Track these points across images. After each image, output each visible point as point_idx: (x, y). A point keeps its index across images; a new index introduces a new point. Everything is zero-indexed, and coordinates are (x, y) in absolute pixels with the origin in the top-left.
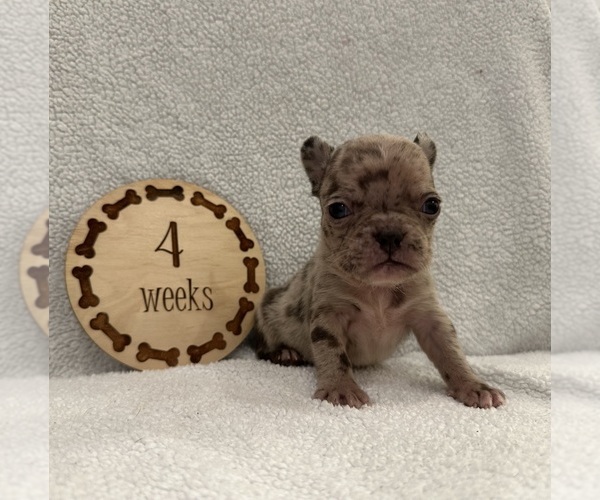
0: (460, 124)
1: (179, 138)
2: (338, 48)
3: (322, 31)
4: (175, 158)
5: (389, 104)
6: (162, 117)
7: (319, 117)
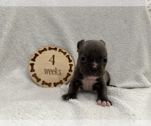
0: (119, 34)
1: (54, 37)
2: (92, 17)
3: (88, 13)
4: (53, 41)
5: (103, 30)
6: (50, 32)
7: (86, 33)
